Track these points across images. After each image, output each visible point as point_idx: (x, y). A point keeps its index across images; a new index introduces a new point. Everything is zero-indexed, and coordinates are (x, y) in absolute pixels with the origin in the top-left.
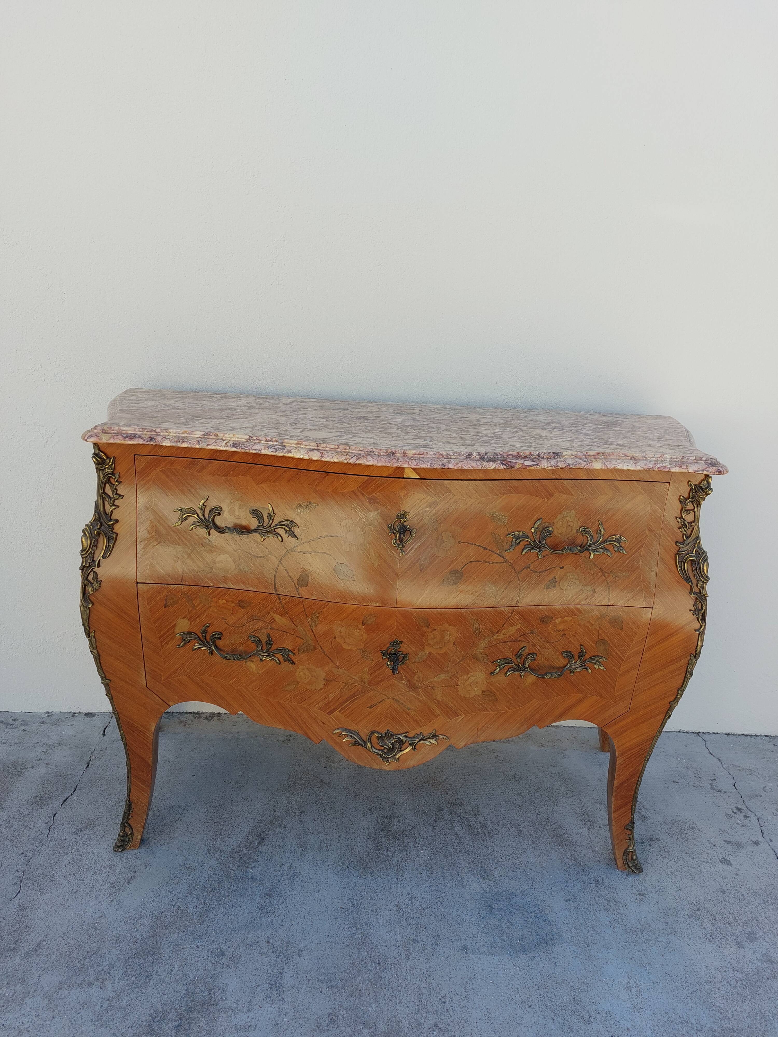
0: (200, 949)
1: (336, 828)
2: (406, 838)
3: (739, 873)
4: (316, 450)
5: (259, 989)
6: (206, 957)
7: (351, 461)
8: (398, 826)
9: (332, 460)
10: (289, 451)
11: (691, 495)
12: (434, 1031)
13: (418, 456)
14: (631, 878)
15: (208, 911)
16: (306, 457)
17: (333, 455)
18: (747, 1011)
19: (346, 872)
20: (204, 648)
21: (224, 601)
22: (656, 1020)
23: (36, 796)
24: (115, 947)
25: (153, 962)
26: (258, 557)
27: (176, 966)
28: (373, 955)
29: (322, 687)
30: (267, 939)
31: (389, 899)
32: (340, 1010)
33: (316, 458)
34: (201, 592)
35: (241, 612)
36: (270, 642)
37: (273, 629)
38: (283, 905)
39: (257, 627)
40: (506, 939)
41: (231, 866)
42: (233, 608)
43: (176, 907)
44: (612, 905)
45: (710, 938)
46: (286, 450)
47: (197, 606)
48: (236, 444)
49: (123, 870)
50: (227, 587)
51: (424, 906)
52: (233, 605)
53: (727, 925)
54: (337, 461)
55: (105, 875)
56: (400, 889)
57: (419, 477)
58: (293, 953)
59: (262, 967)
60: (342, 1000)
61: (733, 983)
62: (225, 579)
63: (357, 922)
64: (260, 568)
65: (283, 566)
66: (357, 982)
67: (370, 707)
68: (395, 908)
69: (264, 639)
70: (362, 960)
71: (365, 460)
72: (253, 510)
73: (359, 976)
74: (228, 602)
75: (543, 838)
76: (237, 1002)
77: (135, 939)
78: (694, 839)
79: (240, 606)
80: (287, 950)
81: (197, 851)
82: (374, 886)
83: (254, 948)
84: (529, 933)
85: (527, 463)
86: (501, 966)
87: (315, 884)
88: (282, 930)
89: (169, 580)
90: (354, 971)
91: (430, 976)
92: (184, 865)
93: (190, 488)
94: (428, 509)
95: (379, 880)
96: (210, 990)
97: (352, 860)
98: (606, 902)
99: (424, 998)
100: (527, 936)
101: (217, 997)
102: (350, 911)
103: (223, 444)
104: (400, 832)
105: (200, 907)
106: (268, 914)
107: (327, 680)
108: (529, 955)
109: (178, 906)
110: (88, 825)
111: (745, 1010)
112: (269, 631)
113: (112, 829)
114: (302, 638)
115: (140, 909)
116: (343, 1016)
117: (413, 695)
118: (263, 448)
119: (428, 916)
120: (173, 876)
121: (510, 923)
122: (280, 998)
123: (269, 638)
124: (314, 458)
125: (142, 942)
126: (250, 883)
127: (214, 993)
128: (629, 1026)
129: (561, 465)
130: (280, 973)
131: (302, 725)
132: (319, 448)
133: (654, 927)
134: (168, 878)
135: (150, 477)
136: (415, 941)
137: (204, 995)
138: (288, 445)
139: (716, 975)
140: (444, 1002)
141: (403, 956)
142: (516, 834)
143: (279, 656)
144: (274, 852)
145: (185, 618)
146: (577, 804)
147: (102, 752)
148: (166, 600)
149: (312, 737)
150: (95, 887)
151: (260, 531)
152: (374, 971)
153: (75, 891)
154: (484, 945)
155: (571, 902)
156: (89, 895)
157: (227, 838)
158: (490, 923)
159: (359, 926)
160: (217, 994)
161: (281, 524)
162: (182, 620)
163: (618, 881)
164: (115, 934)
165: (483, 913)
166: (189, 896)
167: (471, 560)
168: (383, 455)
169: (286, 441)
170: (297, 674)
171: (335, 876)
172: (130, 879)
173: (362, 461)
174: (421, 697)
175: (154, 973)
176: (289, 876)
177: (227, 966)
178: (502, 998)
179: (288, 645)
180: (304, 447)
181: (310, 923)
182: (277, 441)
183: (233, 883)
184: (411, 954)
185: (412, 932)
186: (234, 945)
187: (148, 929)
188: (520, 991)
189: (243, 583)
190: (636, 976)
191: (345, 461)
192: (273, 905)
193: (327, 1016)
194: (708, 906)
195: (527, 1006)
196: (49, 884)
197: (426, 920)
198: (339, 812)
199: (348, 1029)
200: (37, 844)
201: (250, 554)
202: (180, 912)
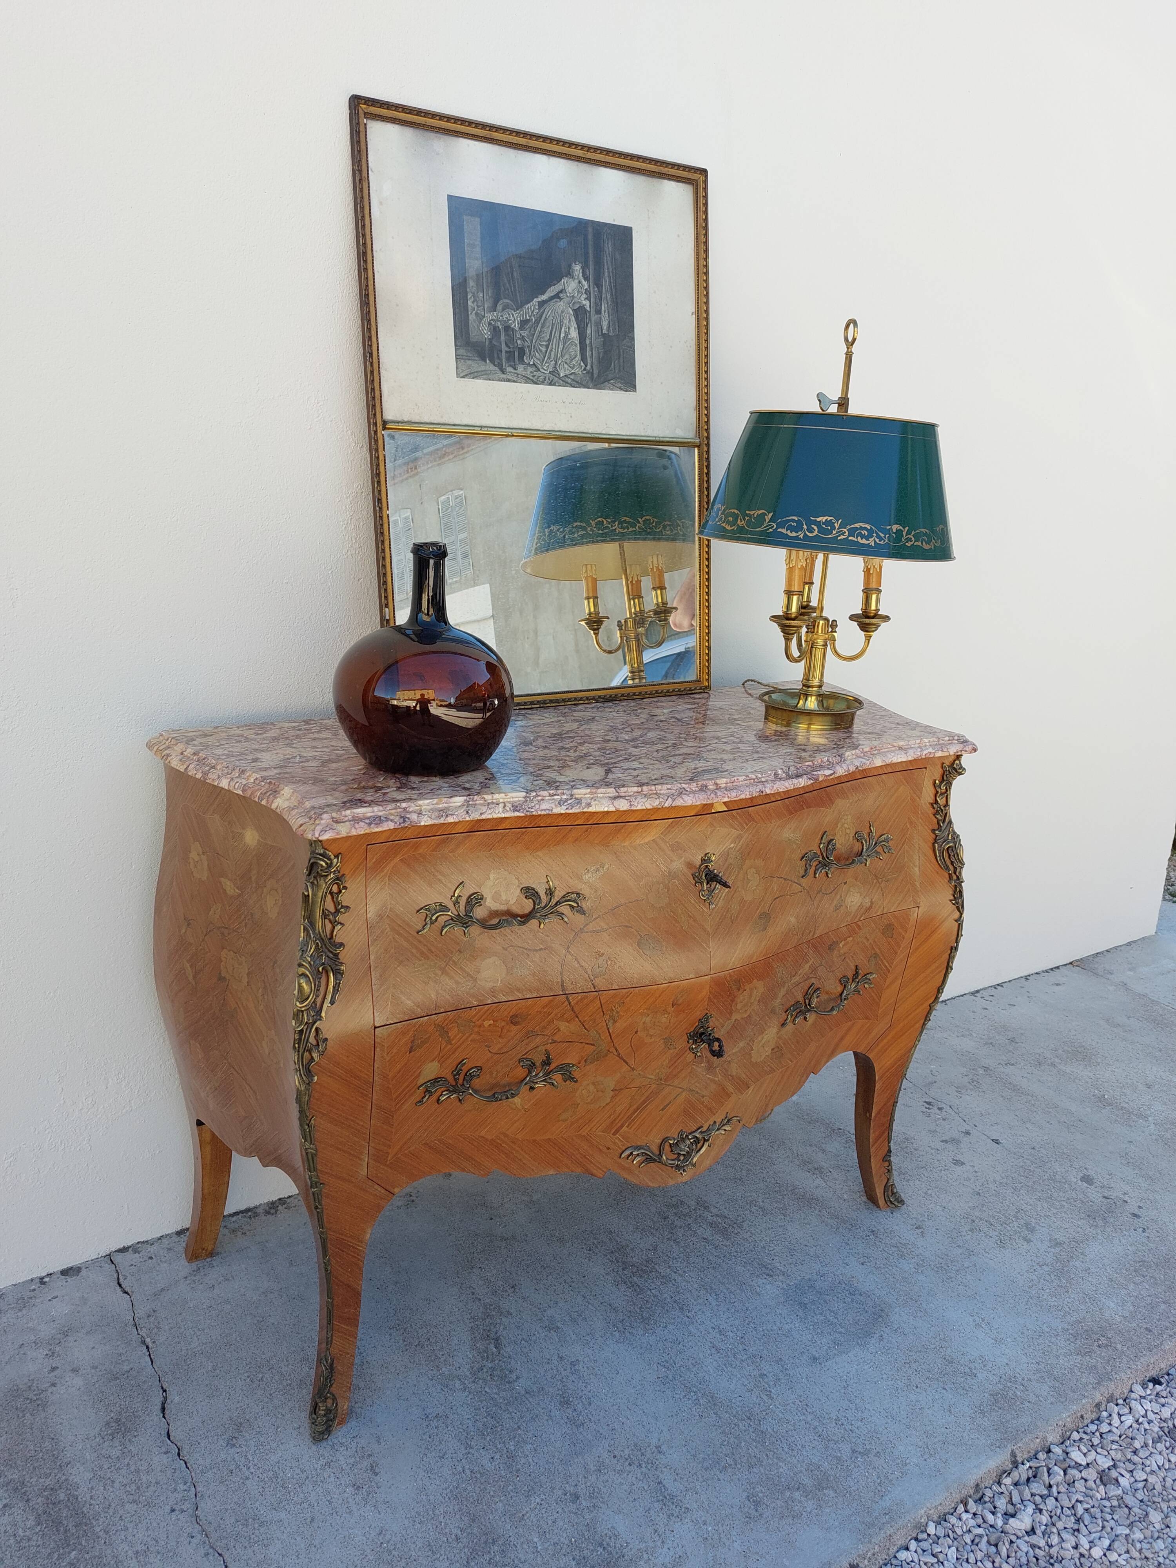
0: (545, 1505)
1: (571, 1288)
2: (656, 1267)
3: (976, 1169)
4: (618, 797)
5: (652, 1513)
6: (560, 1510)
7: (667, 805)
8: (637, 1257)
9: (644, 808)
10: (589, 805)
11: (945, 778)
12: (857, 1458)
13: (731, 785)
14: (897, 1214)
15: (511, 1456)
16: (612, 809)
17: (644, 800)
18: (1076, 1299)
19: (628, 1335)
20: (454, 1096)
21: (492, 1022)
22: (1020, 1344)
23: (108, 1424)
24: (438, 1559)
25: (503, 1551)
26: (537, 951)
27: (535, 1540)
28: (734, 1413)
29: (608, 1100)
30: (609, 1454)
31: (699, 1344)
32: (754, 1488)
33: (625, 809)
34: (461, 1018)
35: (514, 1028)
36: (547, 1062)
37: (555, 1042)
38: (592, 1406)
39: (532, 1045)
40: (843, 1330)
41: (487, 1389)
42: (502, 1028)
43: (468, 1473)
44: (903, 1250)
45: (1001, 1244)
46: (584, 804)
47: (453, 1040)
48: (517, 807)
49: (351, 1461)
50: (497, 1001)
51: (739, 1334)
52: (503, 1024)
53: (1004, 1225)
54: (650, 807)
55: (332, 1479)
56: (701, 1327)
57: (726, 809)
58: (652, 1453)
59: (634, 1487)
60: (746, 1477)
61: (1048, 1277)
62: (493, 992)
63: (689, 1385)
64: (541, 964)
65: (572, 955)
66: (745, 1449)
67: (663, 1110)
68: (713, 1350)
69: (538, 1059)
70: (730, 1424)
71: (682, 801)
72: (528, 888)
73: (741, 1443)
74: (497, 1021)
75: (790, 1206)
76: (642, 1540)
77: (453, 1536)
78: (916, 1150)
79: (512, 1023)
80: (643, 1454)
81: (427, 1391)
82: (671, 1336)
83: (606, 1471)
84: (858, 1314)
85: (827, 773)
86: (861, 1361)
87: (606, 1365)
88: (617, 1435)
89: (419, 1012)
90: (732, 1439)
91: (807, 1405)
92: (427, 1417)
93: (440, 877)
94: (732, 845)
95: (670, 1327)
96: (601, 1545)
97: (621, 1318)
98: (896, 1249)
99: (821, 1430)
100: (858, 1318)
101: (615, 1547)
102: (670, 1377)
103: (501, 810)
104: (644, 1263)
105: (497, 1456)
106: (585, 1425)
107: (616, 1090)
108: (876, 1336)
109: (469, 1469)
110: (239, 1427)
111: (1074, 1298)
112: (549, 1047)
113: (280, 1416)
114: (593, 1045)
115: (424, 1497)
116: (762, 1492)
117: (709, 1078)
118: (554, 807)
119: (752, 1343)
120: (426, 1437)
121: (833, 1312)
122: (683, 1509)
123: (548, 1057)
124: (622, 809)
125: (465, 1534)
126: (531, 1399)
127: (608, 1545)
128: (1006, 1361)
129: (852, 768)
130: (659, 1483)
131: (581, 1160)
132: (621, 794)
133: (952, 1256)
134: (423, 1442)
135: (385, 871)
136: (762, 1376)
137: (599, 1553)
138: (580, 796)
139: (1031, 1278)
140: (842, 1424)
141: (765, 1398)
142: (761, 1213)
143: (557, 1078)
144: (525, 1350)
145: (433, 1060)
146: (790, 1155)
147: (151, 1319)
148: (413, 1042)
149: (595, 1171)
150: (333, 1500)
151: (538, 915)
152: (751, 1430)
153: (309, 1520)
154: (830, 1347)
155: (868, 1264)
156: (334, 1514)
157: (451, 1359)
158: (816, 1321)
159: (695, 1389)
160: (612, 1544)
161: (564, 899)
162: (429, 1064)
163: (889, 1223)
164: (421, 1545)
165: (801, 1313)
166: (471, 1450)
168: (695, 791)
169: (575, 791)
170: (577, 1094)
171: (620, 1345)
172: (372, 1467)
173: (679, 802)
174: (718, 1077)
175: (516, 1562)
176: (569, 1370)
177: (594, 1507)
178: (887, 1392)
179: (571, 1059)
180: (601, 795)
181: (641, 1412)
182: (563, 794)
183: (510, 1409)
184: (770, 1392)
185: (751, 1368)
186: (580, 1480)
187: (458, 1516)
188: (897, 1377)
189: (519, 990)
190: (975, 1311)
191: (660, 807)
192: (581, 1412)
193: (747, 1502)
194: (977, 1213)
195: (914, 1388)
196: (262, 1530)
197: (755, 1348)
198: (557, 1268)
199: (778, 1502)
200: (182, 1487)
201: (526, 949)
202: (478, 1476)
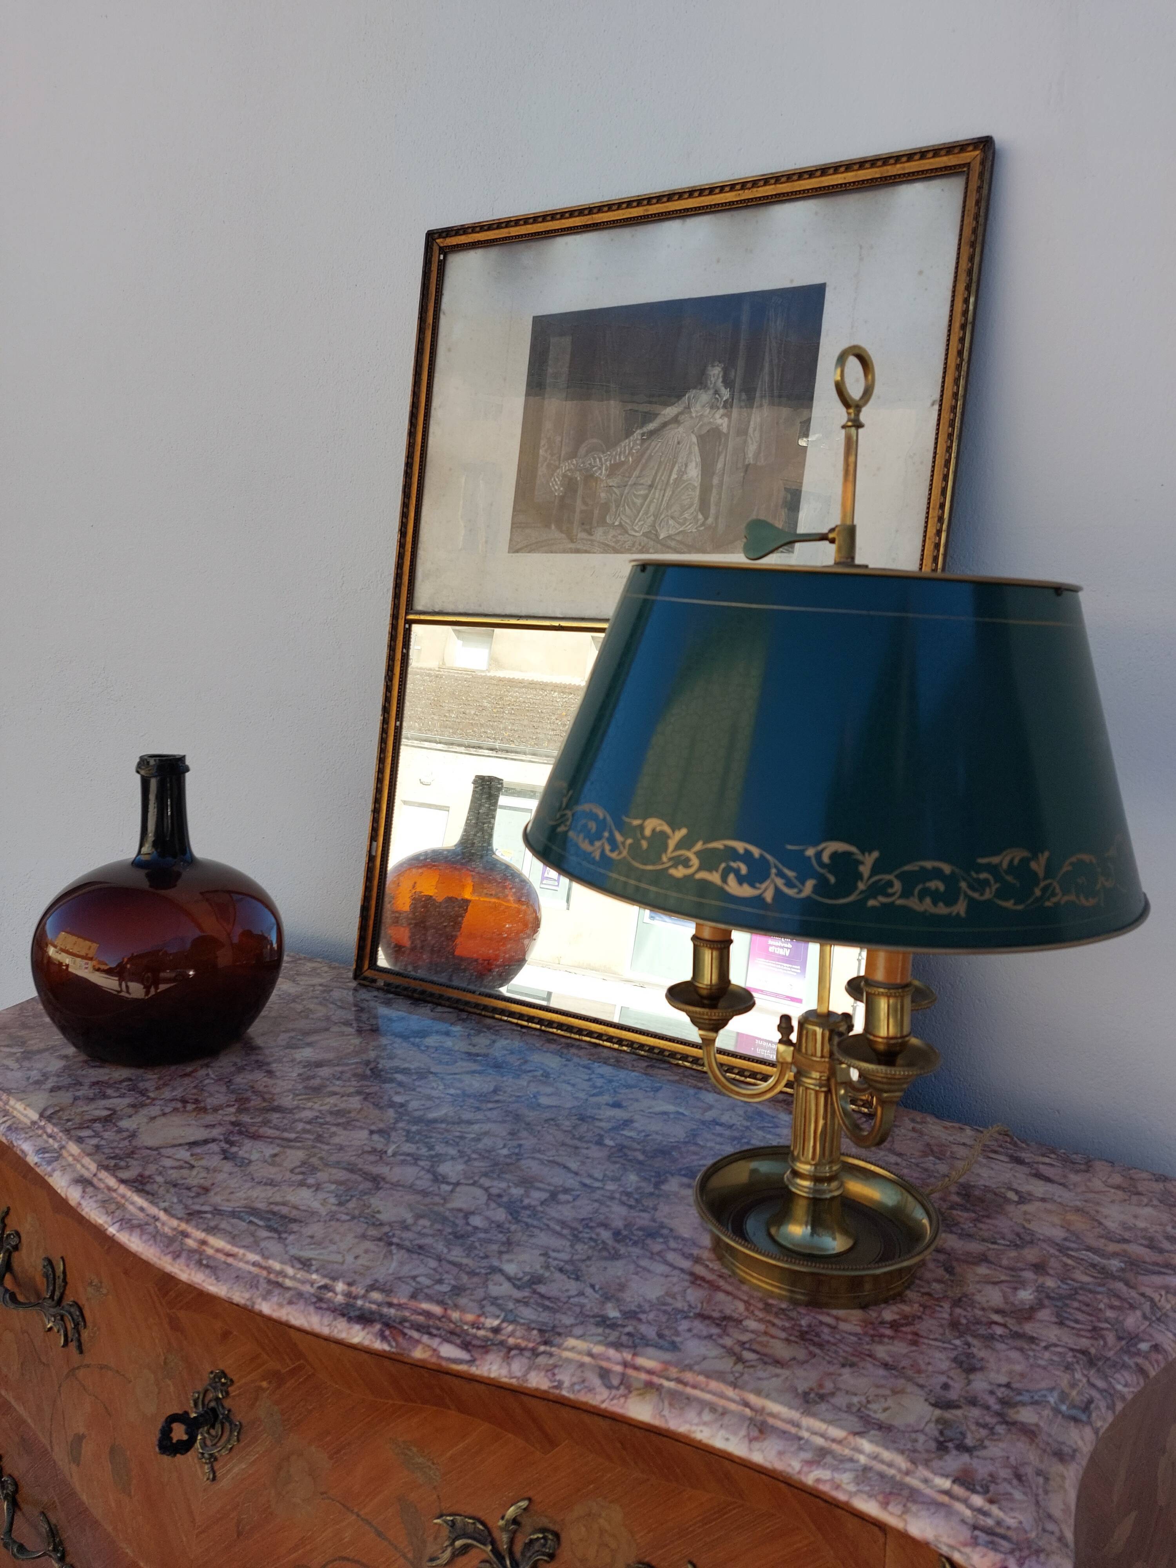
4: (85, 1181)
13: (222, 1258)
26: (41, 1360)
33: (73, 1202)
46: (55, 1168)
62: (7, 1382)
64: (41, 1385)
72: (47, 1260)
85: (449, 1351)
94: (264, 1384)
129: (537, 1381)
138: (65, 1154)
161: (70, 1308)
167: (343, 1554)
180: (78, 1167)
189: (23, 1403)
